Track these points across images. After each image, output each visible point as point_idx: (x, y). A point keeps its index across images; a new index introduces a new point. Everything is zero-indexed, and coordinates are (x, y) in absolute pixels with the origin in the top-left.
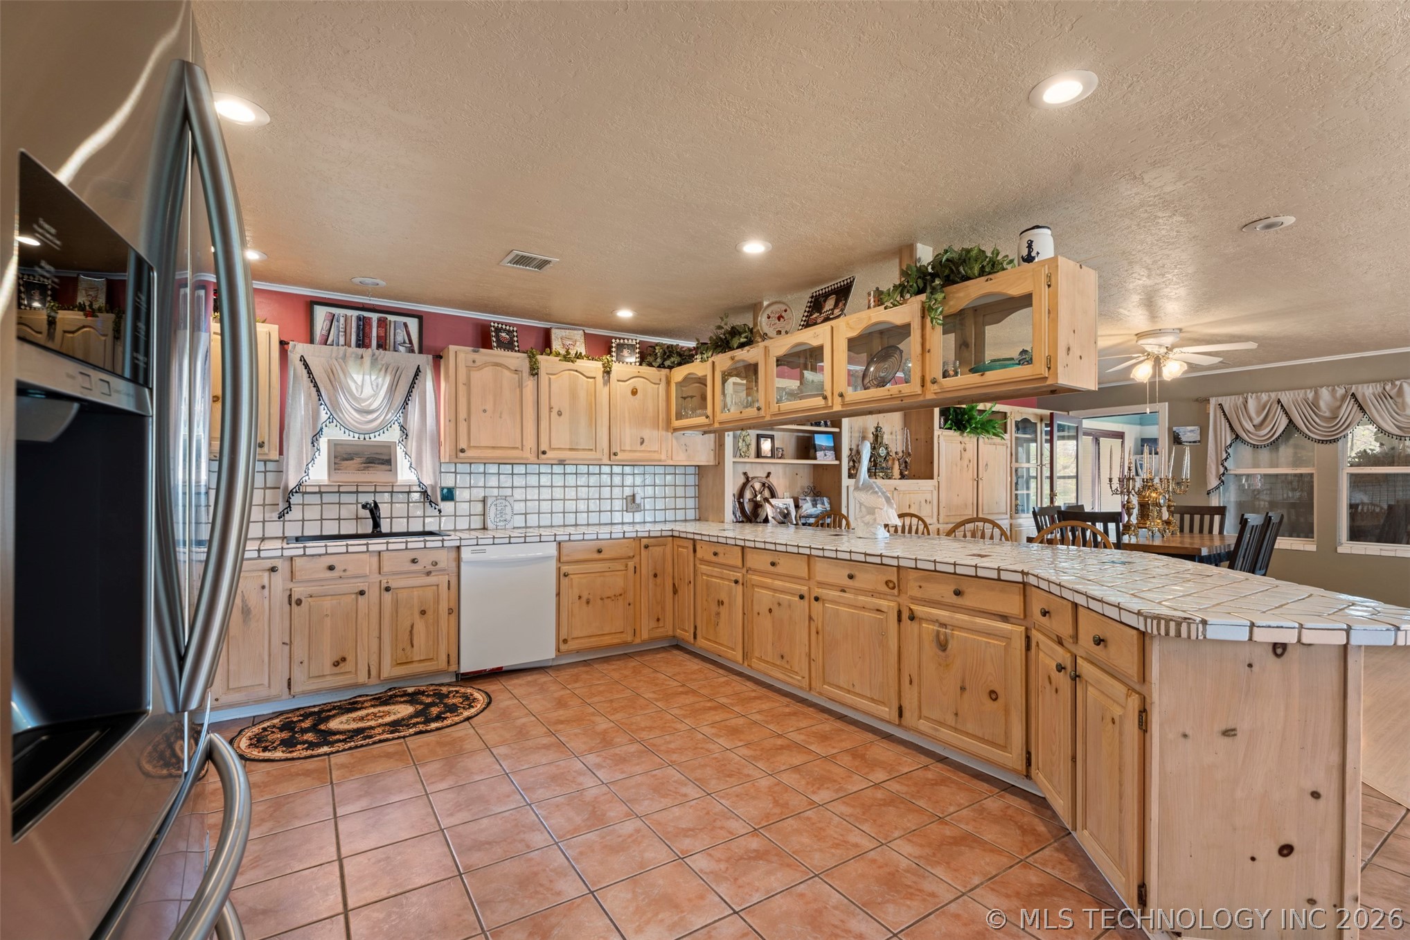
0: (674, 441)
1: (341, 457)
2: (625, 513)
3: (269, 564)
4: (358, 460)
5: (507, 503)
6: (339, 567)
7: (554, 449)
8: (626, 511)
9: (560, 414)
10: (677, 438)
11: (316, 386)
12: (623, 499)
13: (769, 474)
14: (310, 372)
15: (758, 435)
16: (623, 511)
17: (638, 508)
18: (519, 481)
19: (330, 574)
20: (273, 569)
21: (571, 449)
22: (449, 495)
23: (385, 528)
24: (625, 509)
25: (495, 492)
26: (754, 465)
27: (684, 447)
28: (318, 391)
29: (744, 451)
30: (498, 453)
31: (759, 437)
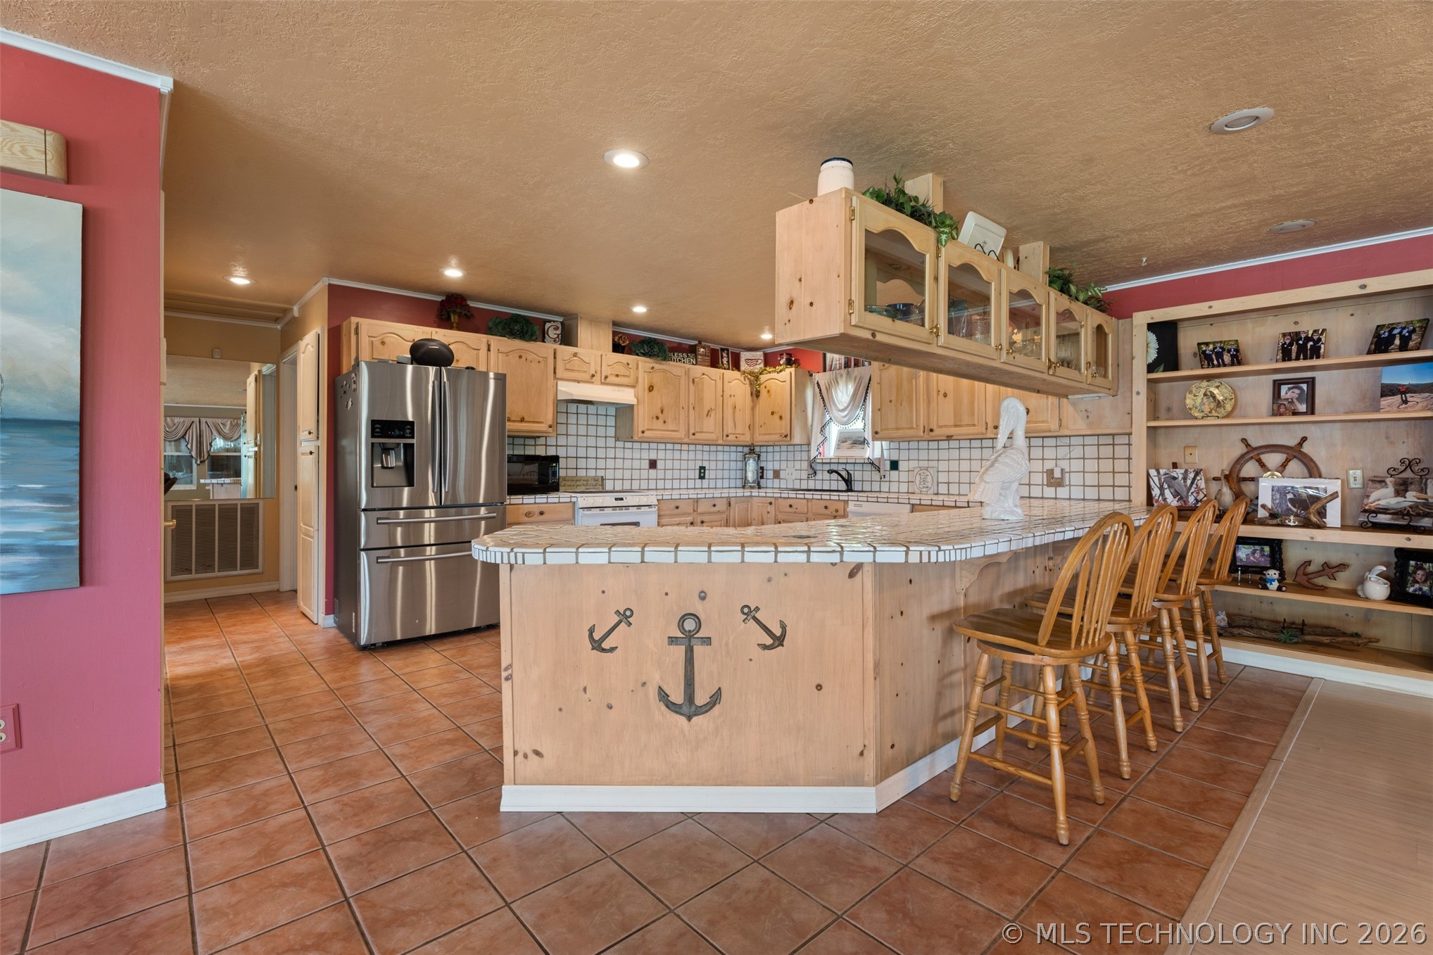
0: (1071, 409)
1: (842, 440)
2: (1045, 487)
3: (769, 500)
4: (849, 442)
5: (928, 473)
6: (794, 506)
7: (941, 427)
8: (1048, 485)
9: (945, 395)
10: (1074, 404)
11: (823, 398)
12: (1043, 472)
13: (1304, 439)
14: (820, 390)
15: (1275, 381)
16: (1043, 485)
17: (1059, 483)
18: (944, 455)
19: (790, 510)
20: (771, 503)
21: (956, 426)
22: (894, 465)
23: (857, 486)
24: (1045, 483)
25: (925, 464)
26: (1264, 427)
27: (1085, 414)
28: (824, 401)
29: (1207, 409)
30: (900, 433)
31: (1277, 385)
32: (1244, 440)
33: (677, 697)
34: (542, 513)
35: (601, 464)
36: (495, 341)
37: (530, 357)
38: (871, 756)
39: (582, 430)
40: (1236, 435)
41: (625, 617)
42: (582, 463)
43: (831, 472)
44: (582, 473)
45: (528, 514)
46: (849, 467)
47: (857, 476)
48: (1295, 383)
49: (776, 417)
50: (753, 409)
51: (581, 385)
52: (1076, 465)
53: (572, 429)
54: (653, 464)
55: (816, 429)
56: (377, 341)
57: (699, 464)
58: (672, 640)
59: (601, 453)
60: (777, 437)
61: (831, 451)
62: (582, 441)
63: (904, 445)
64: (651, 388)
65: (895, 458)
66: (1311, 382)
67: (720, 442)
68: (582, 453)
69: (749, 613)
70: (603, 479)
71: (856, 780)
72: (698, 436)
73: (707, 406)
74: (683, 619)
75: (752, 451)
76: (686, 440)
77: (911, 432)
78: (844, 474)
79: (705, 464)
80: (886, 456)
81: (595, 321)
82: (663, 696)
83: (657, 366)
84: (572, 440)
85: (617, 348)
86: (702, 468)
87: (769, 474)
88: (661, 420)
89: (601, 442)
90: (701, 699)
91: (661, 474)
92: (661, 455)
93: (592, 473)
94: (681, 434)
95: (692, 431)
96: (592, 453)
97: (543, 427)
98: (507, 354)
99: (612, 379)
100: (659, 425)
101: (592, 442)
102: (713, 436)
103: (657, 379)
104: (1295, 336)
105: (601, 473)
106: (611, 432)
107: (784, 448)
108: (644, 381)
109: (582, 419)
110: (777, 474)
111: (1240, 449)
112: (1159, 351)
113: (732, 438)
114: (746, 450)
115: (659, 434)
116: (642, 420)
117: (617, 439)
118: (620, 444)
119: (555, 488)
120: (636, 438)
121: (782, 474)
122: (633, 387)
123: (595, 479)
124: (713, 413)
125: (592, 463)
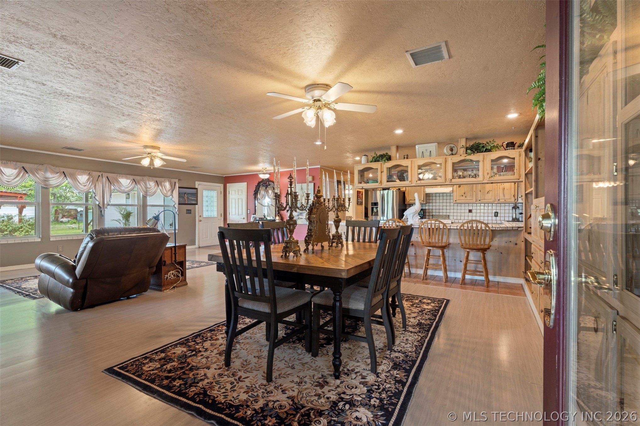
35: (448, 211)
39: (441, 201)
42: (441, 211)
44: (441, 214)
53: (438, 201)
54: (470, 211)
57: (494, 211)
59: (448, 208)
62: (441, 204)
68: (441, 208)
70: (449, 216)
73: (487, 190)
79: (497, 211)
84: (437, 204)
88: (464, 197)
89: (448, 204)
92: (472, 208)
93: (445, 214)
94: (474, 201)
96: (445, 208)
100: (464, 198)
101: (445, 204)
102: (492, 201)
105: (448, 214)
113: (501, 201)
115: (463, 201)
123: (446, 216)
124: (491, 192)
125: (445, 211)
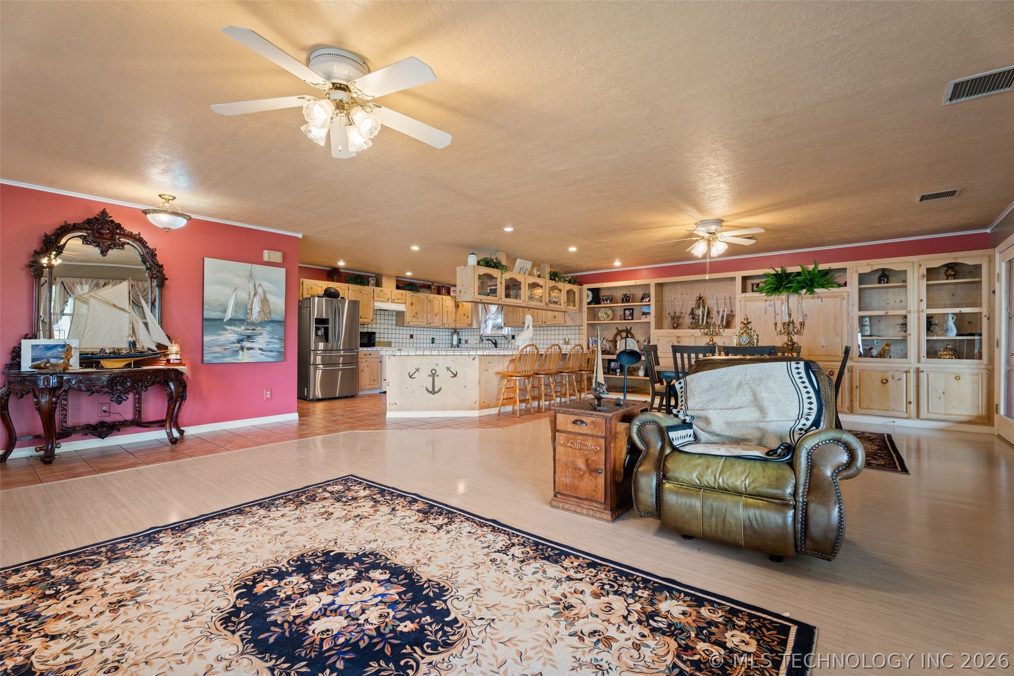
1: (493, 327)
4: (496, 328)
10: (569, 315)
11: (485, 309)
12: (563, 339)
13: (631, 328)
14: (484, 305)
23: (499, 346)
26: (622, 324)
27: (572, 318)
29: (605, 317)
30: (514, 324)
31: (625, 310)
32: (617, 328)
33: (430, 389)
34: (370, 355)
35: (390, 336)
36: (351, 286)
37: (364, 292)
38: (477, 403)
39: (383, 322)
40: (614, 327)
41: (418, 370)
42: (382, 335)
43: (488, 340)
44: (382, 340)
45: (365, 355)
46: (496, 338)
47: (499, 342)
48: (629, 309)
49: (466, 316)
50: (456, 312)
51: (384, 303)
52: (573, 337)
53: (378, 321)
54: (412, 336)
55: (483, 322)
56: (309, 289)
57: (432, 337)
58: (429, 376)
59: (390, 331)
60: (465, 325)
61: (489, 331)
62: (382, 326)
63: (517, 329)
64: (412, 304)
65: (513, 334)
66: (633, 309)
67: (441, 327)
68: (382, 331)
69: (448, 369)
70: (391, 342)
71: (473, 409)
72: (431, 324)
73: (435, 312)
74: (432, 370)
75: (455, 331)
76: (426, 326)
77: (517, 324)
78: (494, 341)
79: (434, 337)
80: (510, 333)
81: (389, 277)
82: (427, 389)
83: (414, 295)
84: (379, 326)
85: (398, 288)
86: (433, 339)
87: (463, 342)
88: (416, 318)
89: (390, 327)
90: (436, 390)
91: (415, 341)
92: (415, 332)
93: (386, 340)
94: (424, 324)
95: (429, 322)
96: (386, 331)
97: (369, 320)
98: (355, 291)
99: (396, 301)
101: (386, 326)
102: (438, 325)
103: (414, 300)
104: (625, 295)
105: (390, 340)
106: (394, 322)
107: (470, 330)
108: (409, 301)
109: (382, 317)
110: (466, 342)
111: (616, 331)
112: (593, 298)
113: (446, 325)
114: (453, 331)
115: (415, 323)
116: (408, 318)
117: (397, 325)
118: (398, 328)
119: (373, 345)
120: (405, 325)
121: (469, 342)
122: (404, 304)
123: (388, 342)
124: (438, 315)
125: (386, 336)
